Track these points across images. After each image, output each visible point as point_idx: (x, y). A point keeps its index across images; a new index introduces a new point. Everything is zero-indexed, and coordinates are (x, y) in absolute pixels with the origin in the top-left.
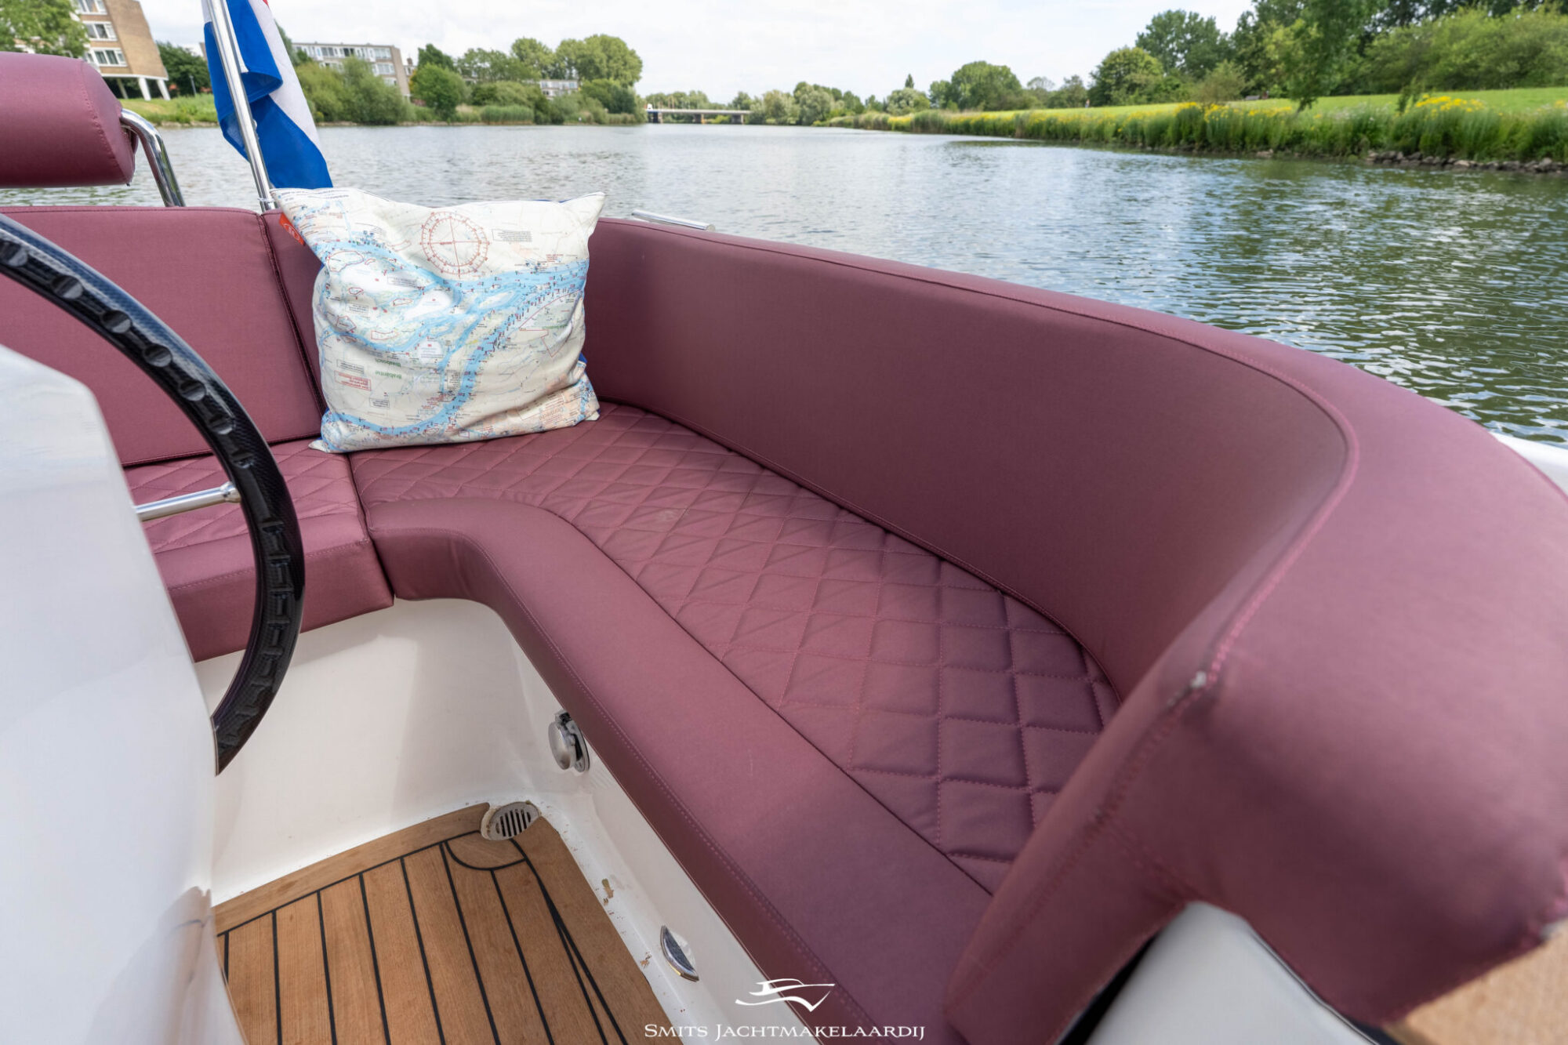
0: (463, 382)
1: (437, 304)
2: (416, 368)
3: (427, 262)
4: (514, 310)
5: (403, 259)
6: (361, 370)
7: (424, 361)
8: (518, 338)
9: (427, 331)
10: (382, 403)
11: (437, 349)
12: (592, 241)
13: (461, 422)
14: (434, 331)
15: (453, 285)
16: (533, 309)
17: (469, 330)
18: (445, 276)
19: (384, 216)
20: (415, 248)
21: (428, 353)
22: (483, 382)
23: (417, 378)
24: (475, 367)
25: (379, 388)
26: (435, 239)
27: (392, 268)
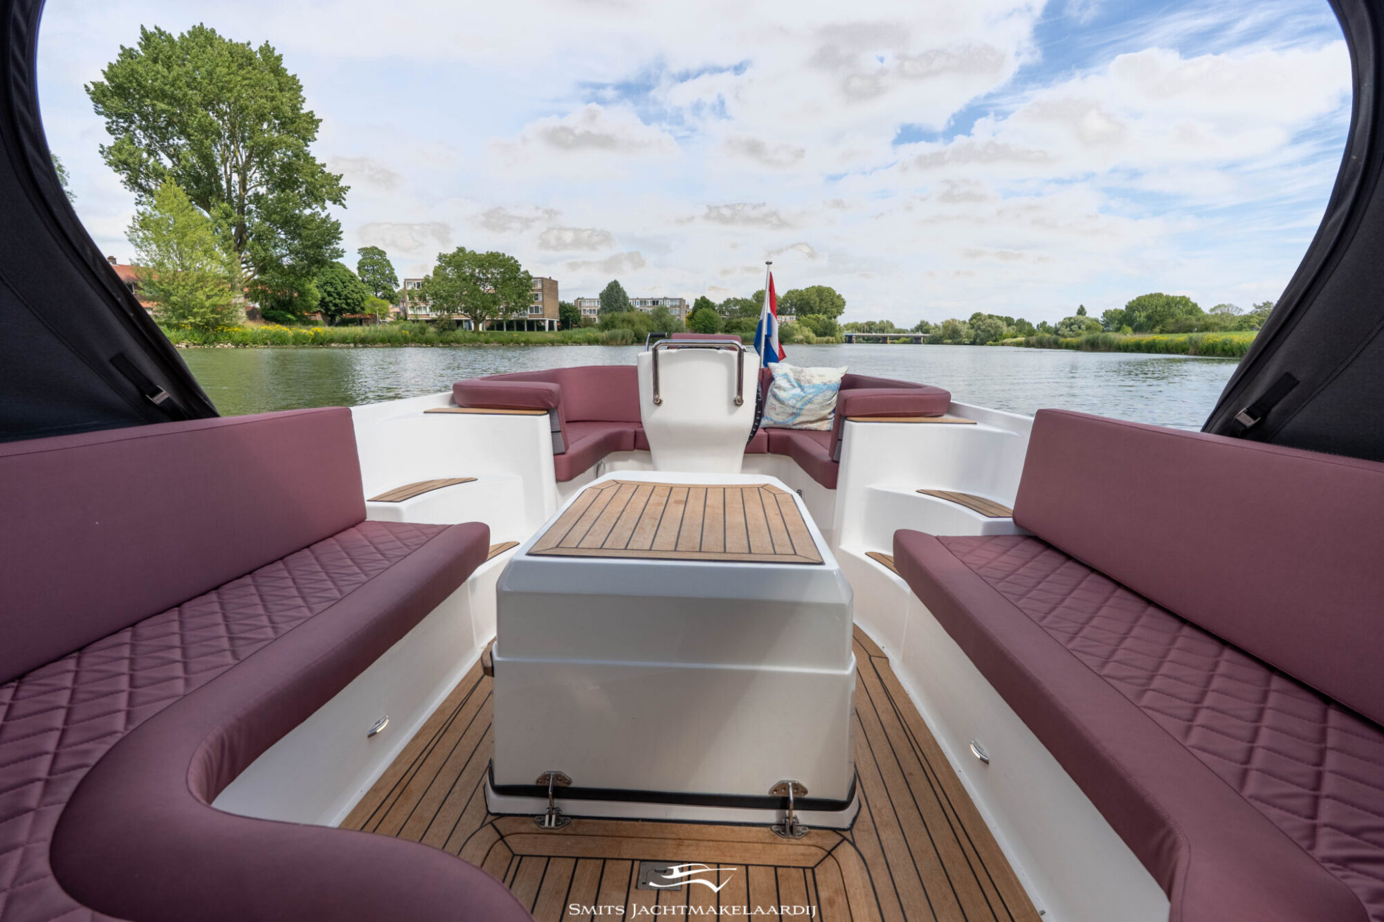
0: (798, 411)
1: (797, 391)
2: (789, 406)
3: (798, 381)
4: (816, 394)
5: (792, 379)
6: (775, 405)
8: (815, 401)
9: (793, 397)
10: (778, 414)
11: (794, 402)
12: (842, 378)
13: (795, 422)
15: (803, 386)
16: (824, 394)
17: (803, 397)
18: (801, 384)
19: (792, 369)
20: (796, 377)
21: (792, 402)
22: (803, 412)
23: (787, 408)
25: (778, 410)
26: (801, 375)
27: (789, 381)
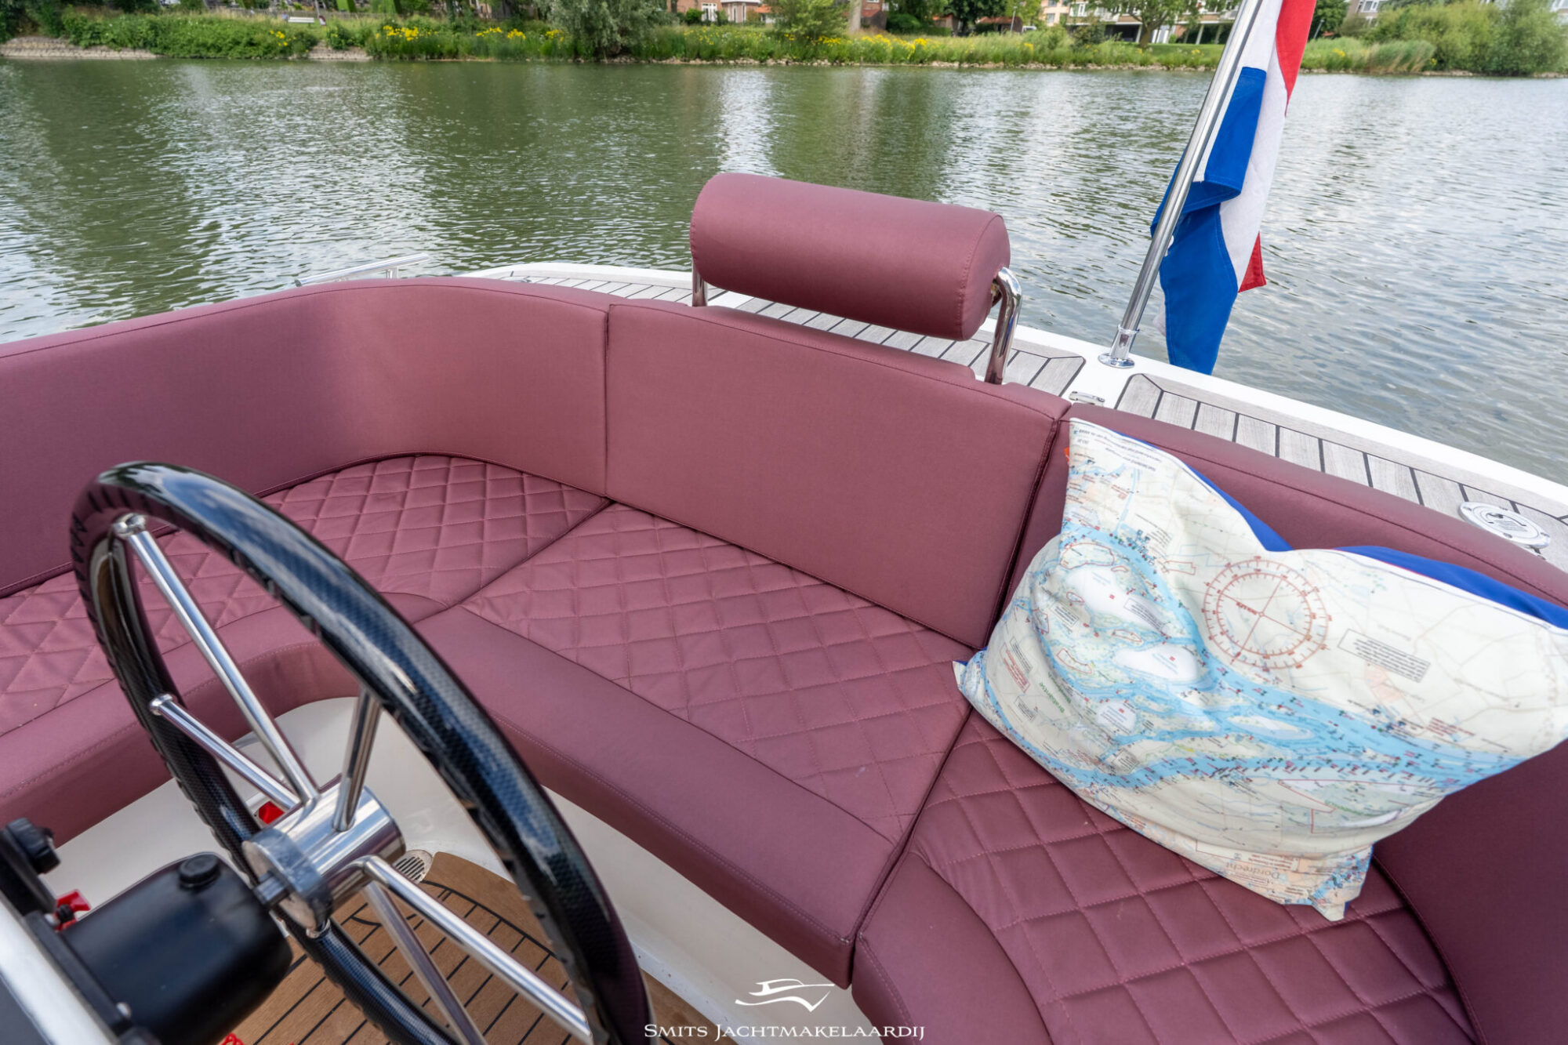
0: (1141, 776)
1: (1171, 669)
2: (1088, 718)
3: (1200, 612)
4: (1289, 755)
5: (1168, 583)
7: (1101, 720)
8: (1262, 782)
9: (1133, 691)
10: (1030, 714)
11: (1129, 720)
13: (1112, 797)
14: (1140, 699)
15: (1214, 665)
16: (1327, 772)
17: (1193, 734)
18: (1211, 647)
19: (1185, 514)
20: (1197, 584)
21: (1114, 716)
22: (1166, 791)
23: (1081, 727)
24: (1167, 773)
25: (1034, 699)
26: (1237, 591)
27: (1143, 589)
